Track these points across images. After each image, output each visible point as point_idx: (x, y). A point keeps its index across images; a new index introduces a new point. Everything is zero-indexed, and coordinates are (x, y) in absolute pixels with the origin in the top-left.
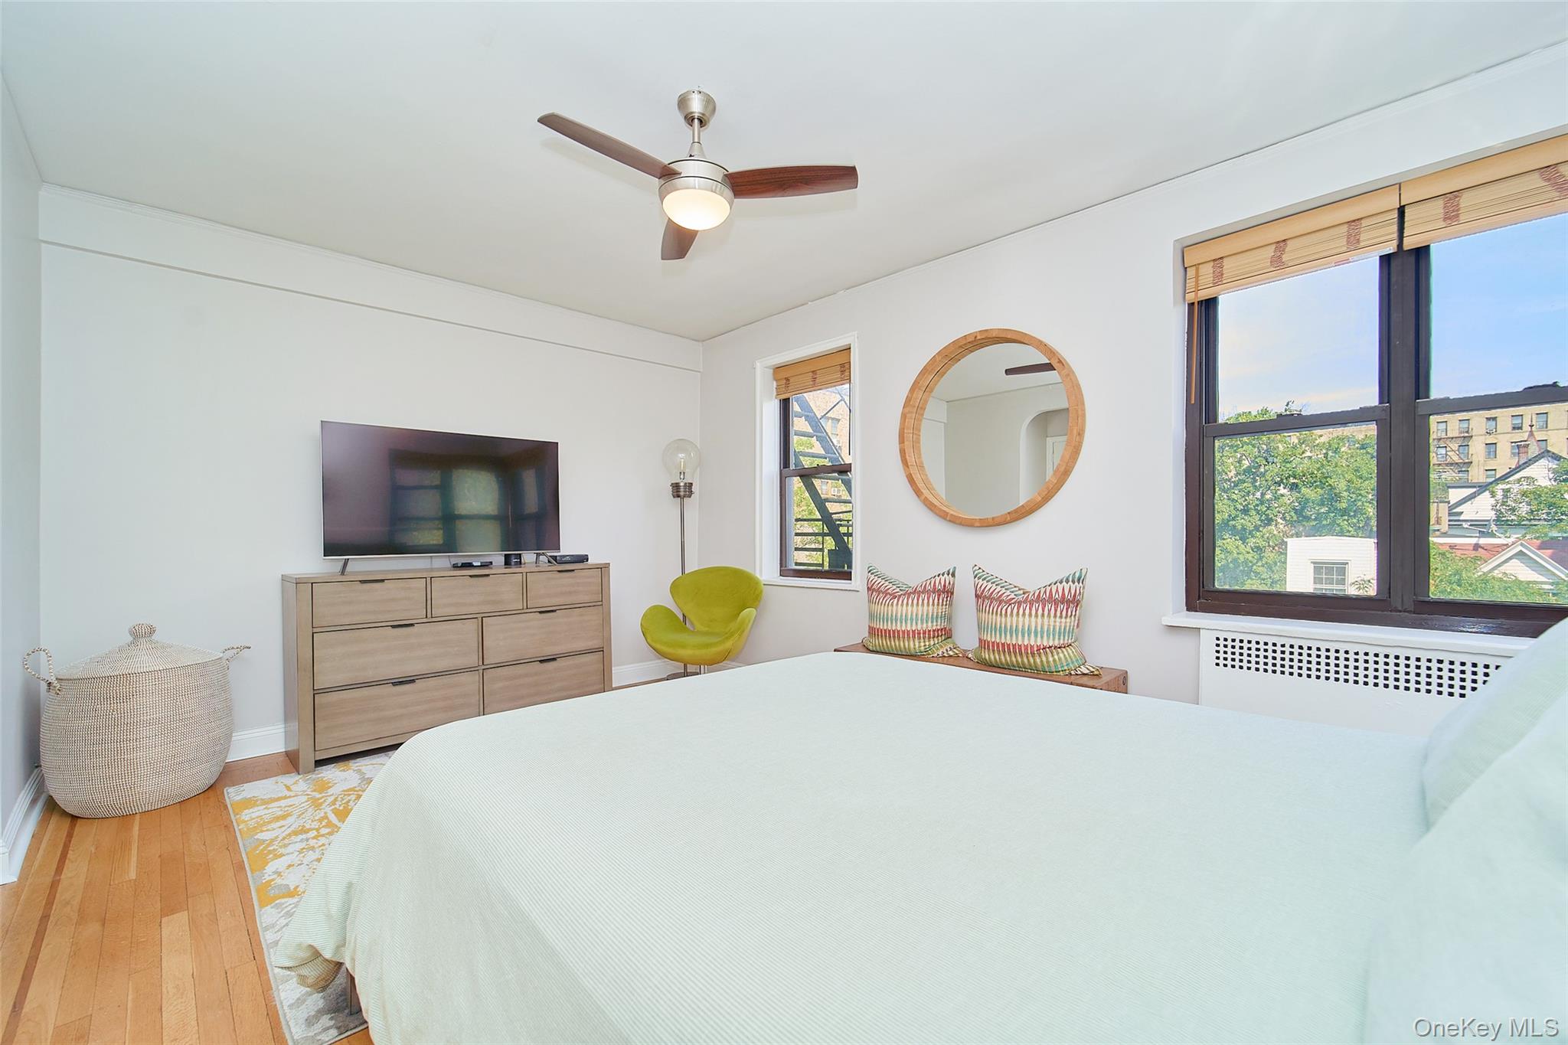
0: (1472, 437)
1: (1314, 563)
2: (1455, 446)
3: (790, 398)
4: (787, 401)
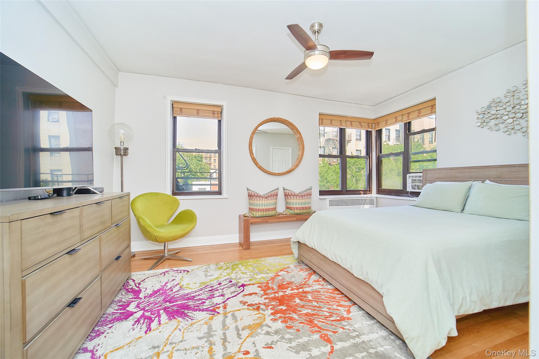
0: (211, 157)
1: (199, 189)
2: (208, 159)
3: (177, 117)
4: (175, 118)
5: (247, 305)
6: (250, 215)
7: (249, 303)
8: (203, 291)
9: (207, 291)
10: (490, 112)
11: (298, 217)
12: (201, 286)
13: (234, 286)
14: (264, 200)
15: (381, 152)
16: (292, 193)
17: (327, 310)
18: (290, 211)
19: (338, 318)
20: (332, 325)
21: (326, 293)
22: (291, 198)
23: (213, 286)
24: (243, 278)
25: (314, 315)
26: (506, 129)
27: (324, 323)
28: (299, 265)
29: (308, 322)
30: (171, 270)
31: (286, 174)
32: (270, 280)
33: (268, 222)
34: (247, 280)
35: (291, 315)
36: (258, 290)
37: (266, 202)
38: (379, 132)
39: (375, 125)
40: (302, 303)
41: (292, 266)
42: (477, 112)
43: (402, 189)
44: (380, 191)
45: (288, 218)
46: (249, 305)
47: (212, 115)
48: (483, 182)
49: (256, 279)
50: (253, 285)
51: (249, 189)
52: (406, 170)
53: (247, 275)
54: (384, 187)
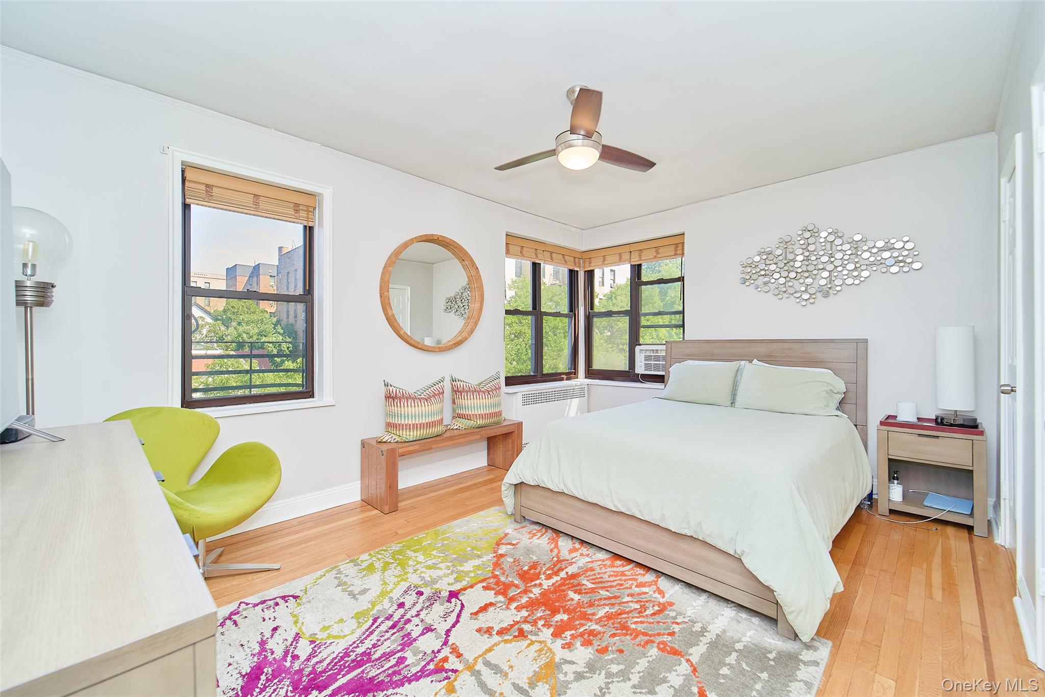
3: (192, 206)
4: (186, 207)
5: (494, 633)
6: (393, 438)
7: (496, 629)
8: (376, 633)
9: (387, 631)
10: (758, 266)
11: (484, 432)
12: (363, 624)
13: (438, 601)
14: (425, 406)
15: (592, 308)
16: (469, 388)
17: (629, 599)
18: (467, 423)
19: (656, 608)
20: (658, 622)
21: (604, 568)
22: (469, 397)
23: (391, 616)
24: (440, 578)
25: (620, 614)
26: (777, 292)
27: (645, 624)
28: (519, 526)
29: (622, 630)
30: (243, 606)
31: (452, 348)
32: (494, 569)
33: (431, 449)
34: (451, 579)
35: (586, 627)
36: (490, 596)
37: (428, 409)
38: (590, 274)
39: (584, 263)
40: (585, 599)
41: (509, 531)
42: (742, 263)
43: (628, 370)
44: (591, 373)
45: (467, 437)
46: (500, 632)
47: (293, 213)
48: (751, 361)
49: (467, 574)
50: (472, 587)
51: (390, 382)
52: (634, 341)
53: (439, 568)
54: (596, 366)
